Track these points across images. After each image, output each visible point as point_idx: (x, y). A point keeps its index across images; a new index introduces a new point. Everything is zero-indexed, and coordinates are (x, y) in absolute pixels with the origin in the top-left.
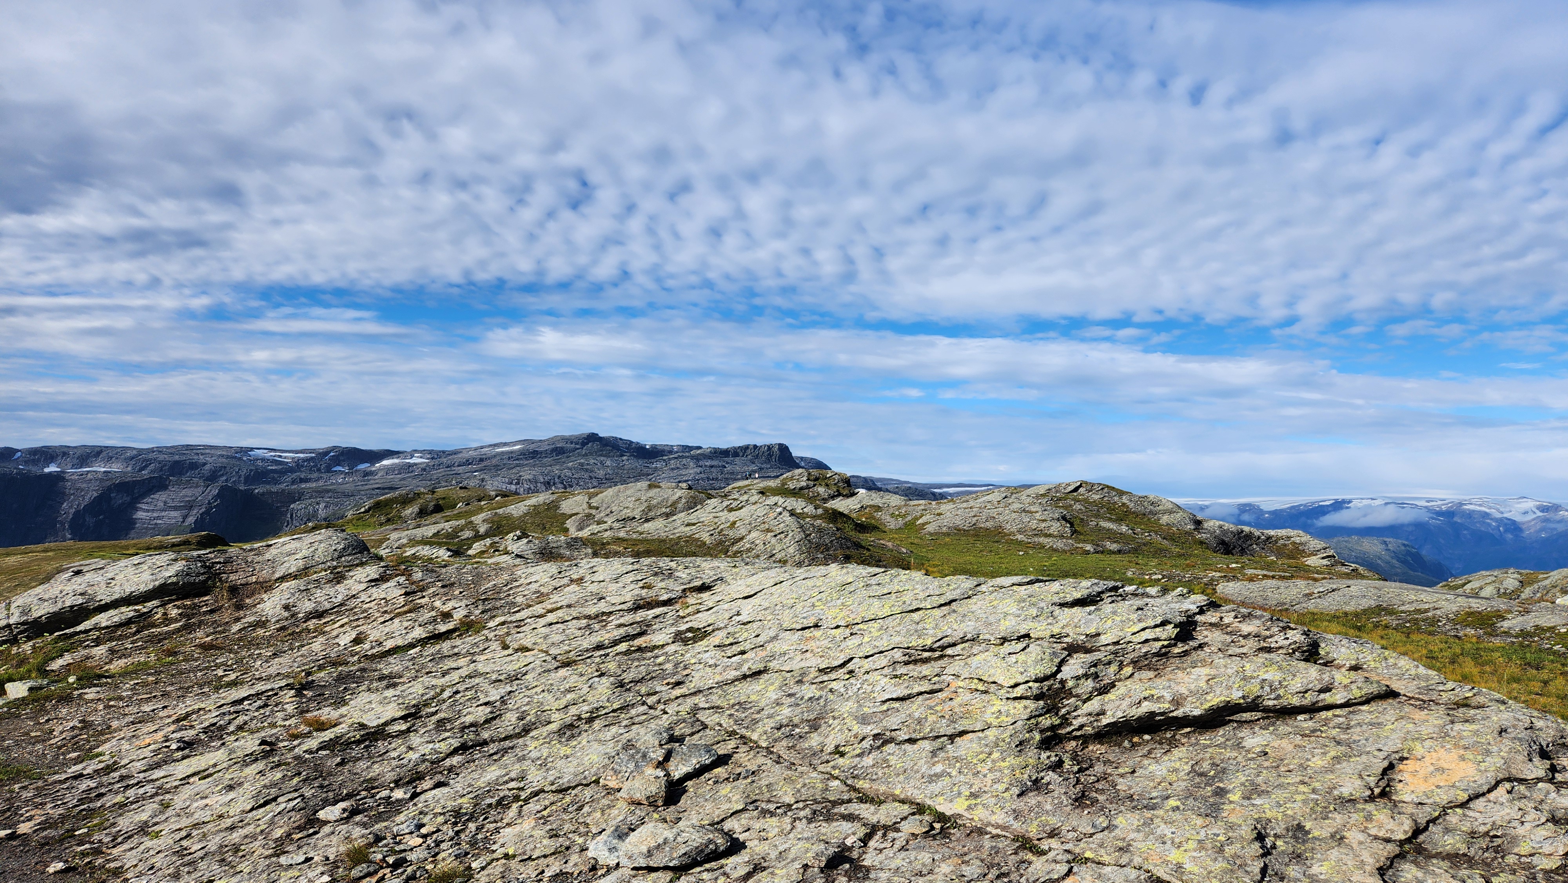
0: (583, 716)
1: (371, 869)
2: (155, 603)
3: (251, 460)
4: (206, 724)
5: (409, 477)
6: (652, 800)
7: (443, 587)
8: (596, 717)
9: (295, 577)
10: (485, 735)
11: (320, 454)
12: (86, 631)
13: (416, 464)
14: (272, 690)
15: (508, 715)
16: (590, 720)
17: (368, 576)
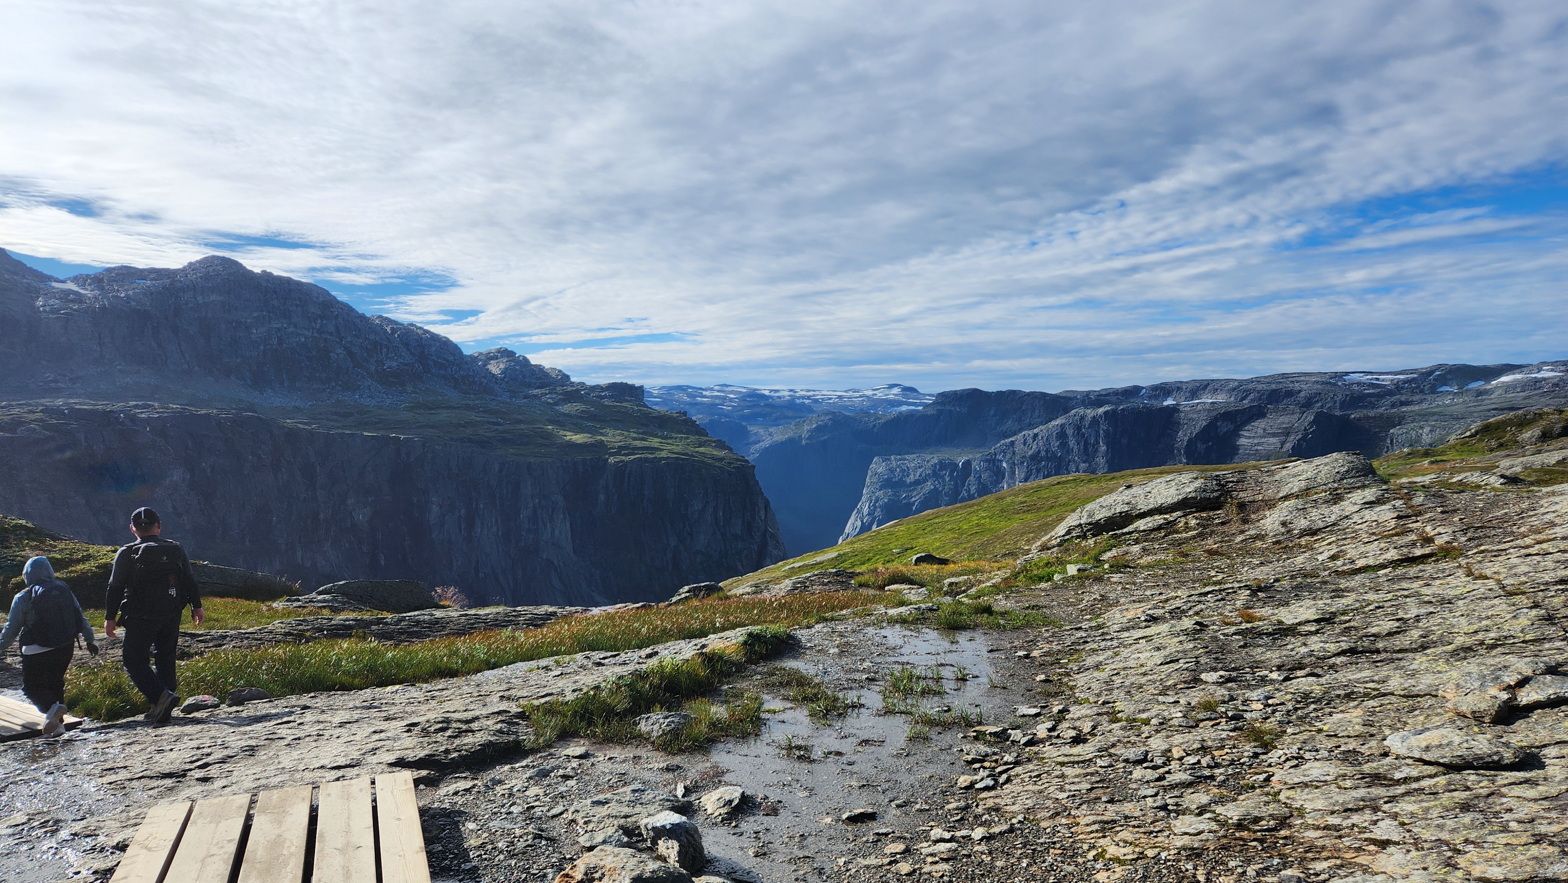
0: (1486, 642)
1: (1213, 716)
2: (1179, 513)
3: (1346, 385)
4: (1174, 607)
5: (1536, 395)
6: (1477, 715)
7: (1442, 512)
8: (1500, 645)
9: (1297, 497)
10: (1380, 645)
11: (1423, 374)
12: (1130, 533)
13: (1544, 379)
14: (1233, 588)
15: (1413, 632)
16: (1493, 647)
17: (1364, 498)
